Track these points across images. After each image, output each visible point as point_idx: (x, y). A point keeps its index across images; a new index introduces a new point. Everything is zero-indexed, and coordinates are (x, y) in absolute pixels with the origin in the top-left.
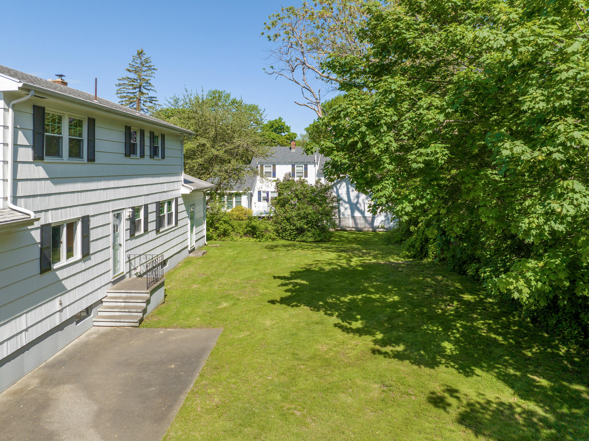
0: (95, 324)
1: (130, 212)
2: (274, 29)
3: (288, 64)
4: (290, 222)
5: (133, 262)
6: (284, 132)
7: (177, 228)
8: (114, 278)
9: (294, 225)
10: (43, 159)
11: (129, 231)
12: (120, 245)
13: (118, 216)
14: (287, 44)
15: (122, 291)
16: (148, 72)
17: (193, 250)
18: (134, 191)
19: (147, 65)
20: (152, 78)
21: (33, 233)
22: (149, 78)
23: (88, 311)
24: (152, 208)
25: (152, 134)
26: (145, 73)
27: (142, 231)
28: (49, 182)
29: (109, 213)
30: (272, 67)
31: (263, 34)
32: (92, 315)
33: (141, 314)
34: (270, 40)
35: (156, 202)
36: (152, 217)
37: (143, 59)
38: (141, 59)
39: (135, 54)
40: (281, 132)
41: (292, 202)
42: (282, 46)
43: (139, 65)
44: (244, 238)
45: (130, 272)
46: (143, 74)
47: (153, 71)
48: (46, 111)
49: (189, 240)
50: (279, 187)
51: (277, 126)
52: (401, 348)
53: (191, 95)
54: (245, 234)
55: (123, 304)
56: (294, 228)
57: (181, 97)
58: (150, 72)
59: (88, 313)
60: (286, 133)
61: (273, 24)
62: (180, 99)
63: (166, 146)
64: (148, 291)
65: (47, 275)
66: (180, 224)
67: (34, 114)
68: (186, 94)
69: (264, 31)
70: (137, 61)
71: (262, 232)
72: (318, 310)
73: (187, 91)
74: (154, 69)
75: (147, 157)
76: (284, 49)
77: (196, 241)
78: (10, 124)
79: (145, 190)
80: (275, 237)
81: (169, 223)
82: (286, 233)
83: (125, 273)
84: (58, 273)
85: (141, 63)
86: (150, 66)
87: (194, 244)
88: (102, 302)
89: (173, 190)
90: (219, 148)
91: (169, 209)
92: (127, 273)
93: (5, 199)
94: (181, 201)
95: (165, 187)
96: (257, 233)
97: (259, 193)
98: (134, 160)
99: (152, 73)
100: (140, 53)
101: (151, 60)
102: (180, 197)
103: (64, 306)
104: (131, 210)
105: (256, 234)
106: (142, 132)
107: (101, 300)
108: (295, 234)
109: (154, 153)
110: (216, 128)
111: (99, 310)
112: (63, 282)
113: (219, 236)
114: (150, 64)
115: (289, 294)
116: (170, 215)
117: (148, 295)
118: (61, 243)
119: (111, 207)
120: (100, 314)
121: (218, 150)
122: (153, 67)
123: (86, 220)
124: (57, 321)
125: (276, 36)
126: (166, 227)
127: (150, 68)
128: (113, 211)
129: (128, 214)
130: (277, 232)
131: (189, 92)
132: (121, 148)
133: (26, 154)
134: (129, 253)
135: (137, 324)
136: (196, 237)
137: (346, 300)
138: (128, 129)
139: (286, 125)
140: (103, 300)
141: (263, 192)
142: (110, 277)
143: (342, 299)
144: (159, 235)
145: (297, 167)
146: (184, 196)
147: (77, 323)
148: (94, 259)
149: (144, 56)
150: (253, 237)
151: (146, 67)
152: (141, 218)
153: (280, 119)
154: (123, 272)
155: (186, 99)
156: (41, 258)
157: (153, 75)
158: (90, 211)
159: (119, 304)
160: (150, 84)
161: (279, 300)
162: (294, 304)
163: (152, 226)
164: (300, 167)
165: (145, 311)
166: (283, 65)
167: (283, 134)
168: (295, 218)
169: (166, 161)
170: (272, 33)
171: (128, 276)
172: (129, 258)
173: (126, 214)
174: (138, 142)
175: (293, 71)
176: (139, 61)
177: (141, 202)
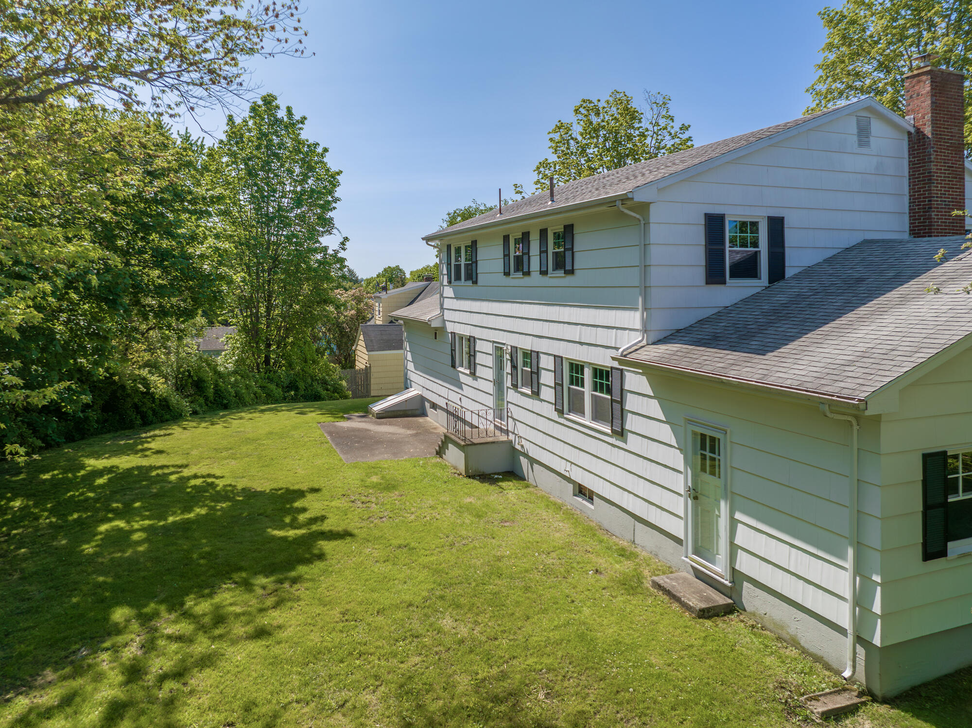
7: (622, 445)
8: (495, 421)
11: (510, 377)
24: (548, 363)
27: (530, 391)
29: (490, 342)
35: (555, 356)
36: (548, 378)
48: (453, 247)
52: (154, 473)
63: (579, 247)
65: (455, 370)
72: (243, 489)
75: (534, 275)
79: (532, 327)
83: (507, 428)
89: (607, 347)
91: (599, 387)
92: (511, 432)
94: (637, 383)
98: (516, 279)
112: (462, 385)
115: (297, 504)
116: (601, 402)
119: (492, 336)
123: (473, 339)
126: (588, 421)
128: (494, 342)
134: (510, 406)
137: (198, 510)
138: (507, 239)
143: (203, 511)
144: (564, 422)
148: (480, 384)
154: (505, 426)
156: (451, 355)
158: (477, 333)
161: (307, 494)
162: (280, 492)
171: (511, 436)
174: (521, 253)
177: (527, 343)
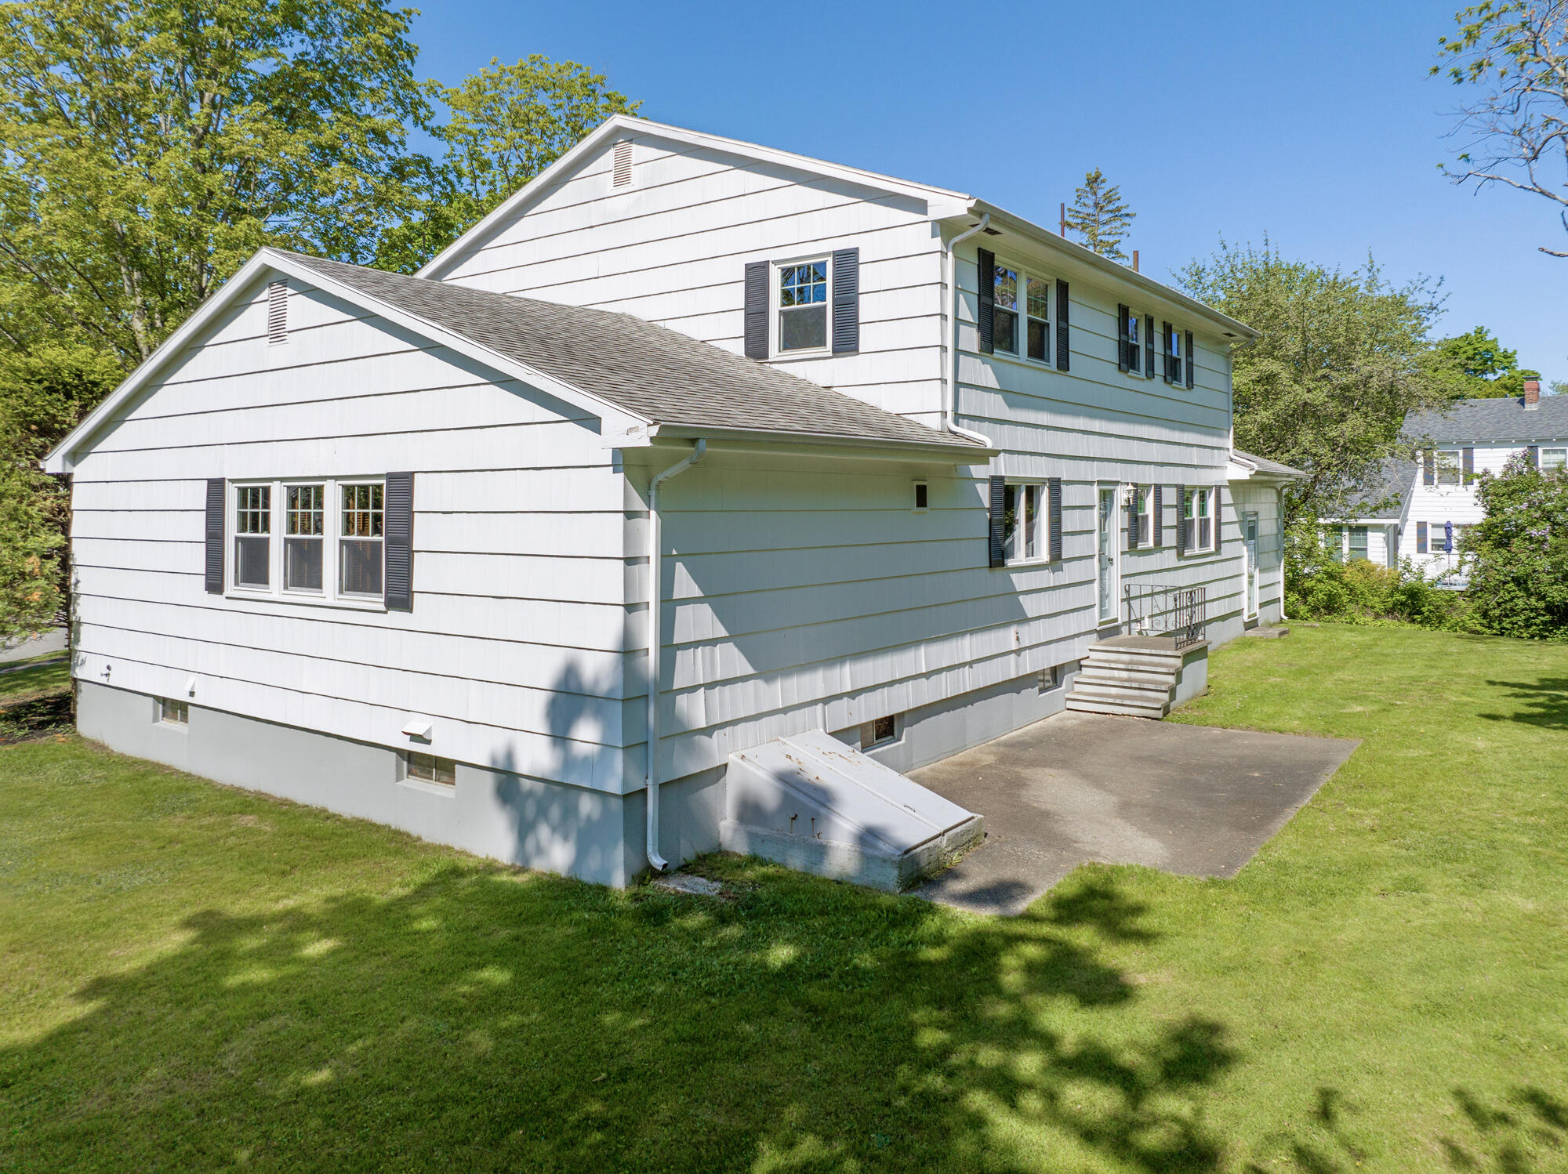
0: (1070, 705)
1: (1129, 491)
2: (1471, 50)
3: (1517, 140)
4: (1527, 590)
5: (1135, 603)
6: (1494, 372)
7: (1218, 558)
8: (1101, 624)
9: (1542, 597)
10: (992, 352)
11: (1126, 533)
12: (1111, 560)
13: (1106, 497)
14: (1516, 81)
15: (1121, 649)
16: (1114, 224)
17: (1251, 625)
18: (1136, 450)
19: (1111, 207)
20: (1123, 238)
21: (979, 486)
22: (1116, 238)
23: (1056, 674)
24: (1170, 497)
25: (1168, 329)
26: (1106, 228)
27: (1151, 543)
28: (999, 397)
29: (1091, 483)
30: (1466, 157)
31: (1436, 70)
32: (1064, 687)
33: (1166, 696)
34: (1460, 81)
35: (1176, 486)
36: (1170, 517)
37: (1100, 193)
38: (1095, 194)
39: (1082, 184)
40: (1484, 372)
41: (1533, 532)
42: (1500, 91)
43: (1091, 211)
44: (1387, 621)
45: (1129, 623)
46: (1102, 229)
47: (1127, 220)
48: (996, 263)
49: (1245, 596)
50: (1491, 491)
51: (1471, 353)
53: (1236, 256)
54: (1389, 612)
55: (1125, 674)
56: (1542, 604)
57: (1210, 264)
58: (1118, 224)
59: (1055, 680)
60: (1500, 372)
61: (1469, 35)
62: (1208, 271)
63: (1196, 360)
64: (1179, 653)
65: (998, 571)
66: (1227, 550)
67: (979, 266)
68: (1224, 254)
69: (1440, 63)
70: (1087, 202)
71: (1437, 608)
73: (1225, 248)
74: (1128, 215)
75: (1158, 380)
76: (1507, 99)
77: (1262, 605)
78: (950, 280)
79: (1155, 452)
80: (1479, 628)
81: (1204, 542)
82: (1514, 619)
83: (1120, 622)
84: (1014, 576)
85: (1096, 205)
86: (1119, 209)
87: (1256, 609)
88: (1081, 667)
89: (1211, 467)
90: (1312, 385)
91: (1203, 509)
92: (1124, 624)
93: (944, 414)
94: (1227, 496)
95: (1195, 456)
96: (1424, 609)
97: (1422, 527)
98: (1134, 381)
99: (1124, 224)
100: (1094, 181)
101: (1121, 193)
102: (1225, 487)
103: (1022, 646)
104: (1130, 487)
105: (1420, 613)
106: (1150, 322)
107: (1079, 661)
108: (1544, 623)
109: (1172, 370)
110: (1304, 333)
111: (1075, 679)
112: (1021, 598)
113: (1314, 610)
114: (1118, 204)
116: (1205, 524)
117: (1178, 662)
118: (1017, 522)
119: (1094, 471)
120: (1077, 687)
121: (1309, 391)
122: (1124, 211)
123: (1055, 485)
124: (1010, 669)
125: (1480, 66)
126: (1197, 550)
127: (1117, 214)
128: (1100, 482)
129: (1125, 496)
130: (1485, 615)
131: (1231, 249)
132: (1111, 352)
133: (971, 338)
134: (1127, 581)
135: (1160, 714)
136: (1261, 596)
138: (1124, 312)
139: (1502, 347)
140: (1083, 663)
141: (1434, 526)
142: (1093, 619)
144: (1183, 563)
145: (1546, 452)
146: (1235, 485)
147: (1042, 691)
148: (1071, 572)
149: (1102, 185)
150: (1413, 621)
151: (1108, 211)
152: (1147, 512)
153: (1480, 331)
154: (1116, 620)
155: (1222, 267)
156: (990, 539)
157: (1126, 229)
158: (1063, 470)
159: (1116, 673)
160: (1117, 252)
163: (1170, 538)
164: (1555, 452)
165: (1172, 692)
166: (1499, 144)
167: (1491, 377)
168: (1545, 577)
169: (1195, 395)
170: (1465, 61)
171: (1125, 629)
172: (1128, 592)
173: (1122, 495)
174: (1142, 342)
175: (1535, 158)
176: (1090, 202)
177: (1150, 476)
